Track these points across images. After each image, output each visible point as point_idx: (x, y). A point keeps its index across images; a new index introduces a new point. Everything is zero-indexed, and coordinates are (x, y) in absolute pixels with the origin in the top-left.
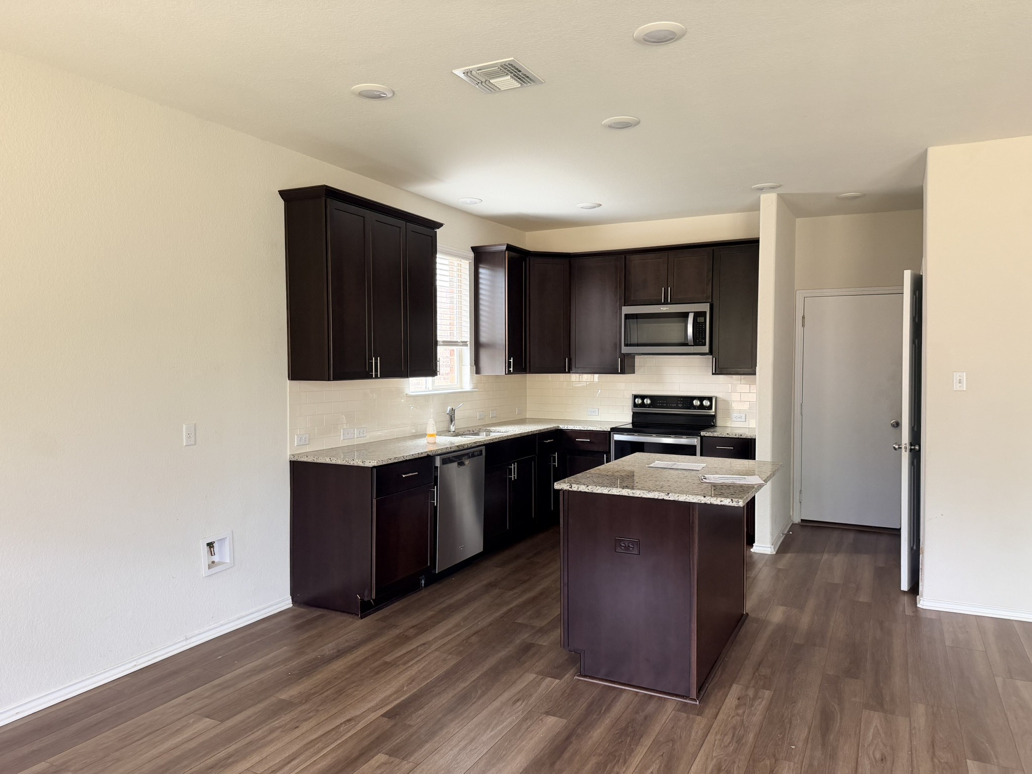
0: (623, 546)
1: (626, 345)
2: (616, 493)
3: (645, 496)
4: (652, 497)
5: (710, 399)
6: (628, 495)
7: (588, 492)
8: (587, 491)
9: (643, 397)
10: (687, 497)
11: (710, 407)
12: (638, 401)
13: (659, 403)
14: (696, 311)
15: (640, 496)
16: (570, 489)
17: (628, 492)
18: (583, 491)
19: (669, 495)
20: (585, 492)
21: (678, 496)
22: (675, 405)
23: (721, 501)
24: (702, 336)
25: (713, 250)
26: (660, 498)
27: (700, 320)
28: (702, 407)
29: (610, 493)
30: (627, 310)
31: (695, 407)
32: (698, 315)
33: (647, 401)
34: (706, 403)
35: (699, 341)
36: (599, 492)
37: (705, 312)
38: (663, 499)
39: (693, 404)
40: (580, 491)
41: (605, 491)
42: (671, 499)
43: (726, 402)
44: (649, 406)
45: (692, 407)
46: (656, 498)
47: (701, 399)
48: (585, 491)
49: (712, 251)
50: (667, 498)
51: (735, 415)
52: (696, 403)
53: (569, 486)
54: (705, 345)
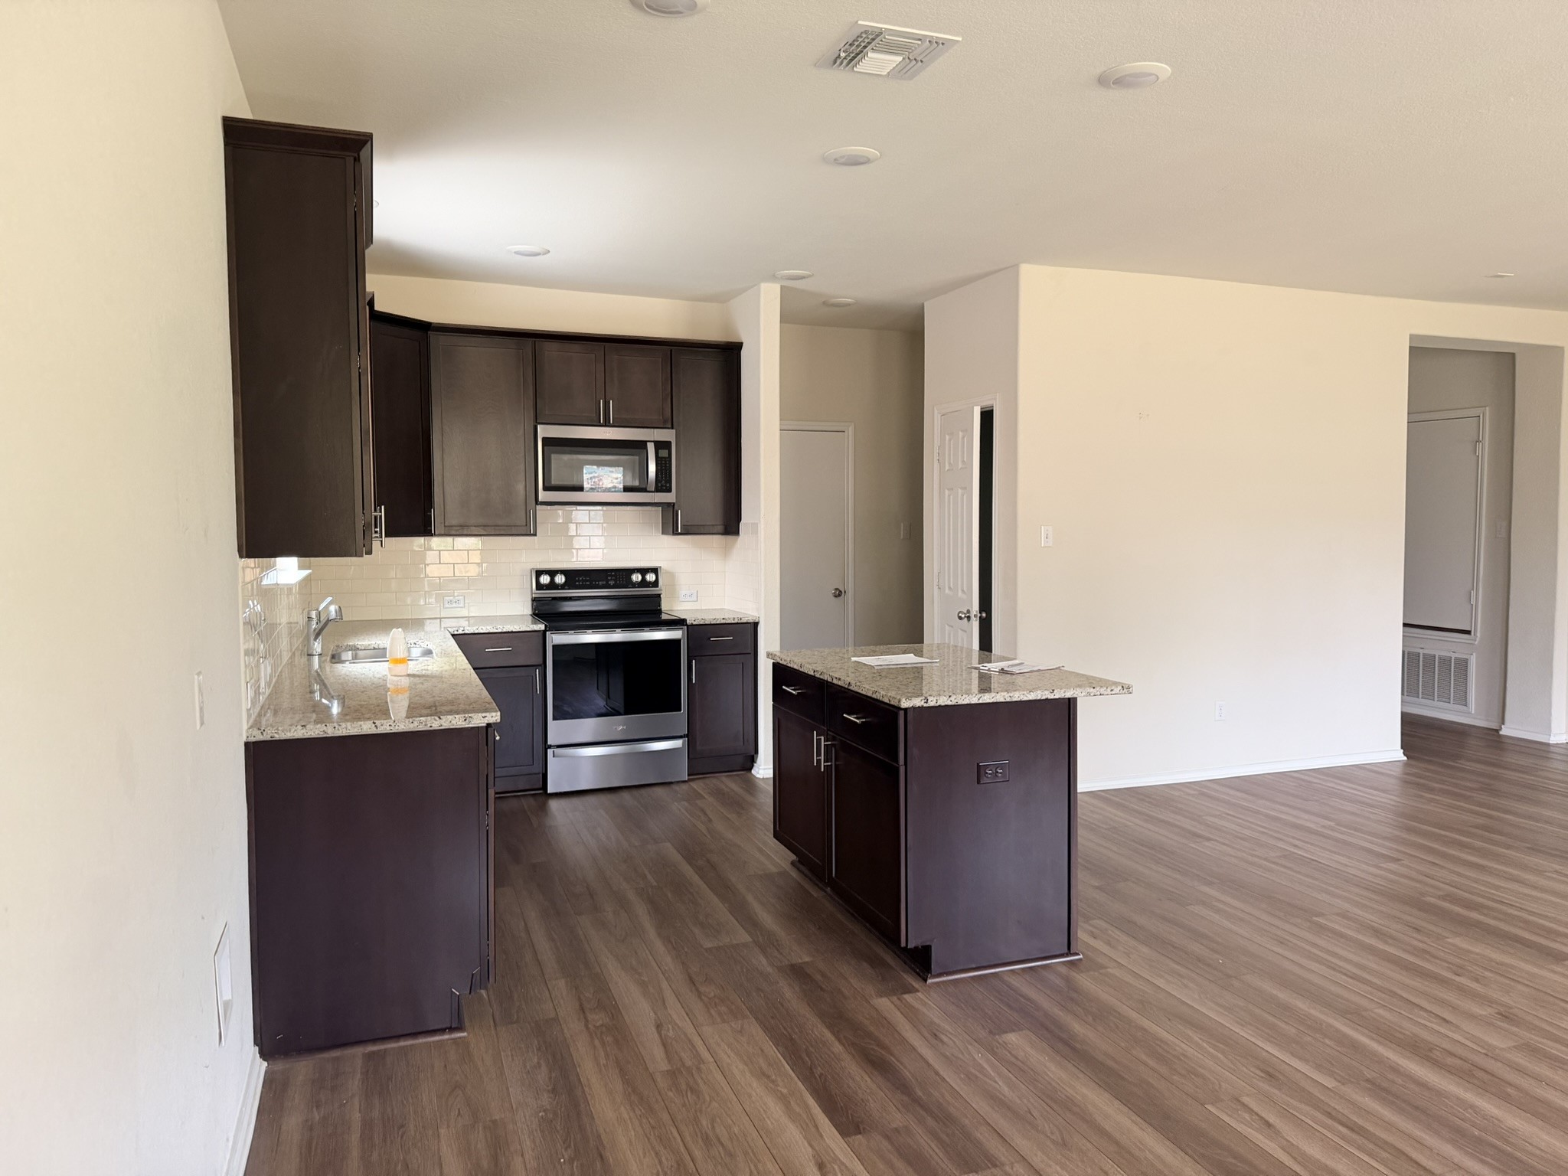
0: (990, 774)
1: (545, 489)
2: (988, 701)
3: (1025, 699)
4: (1034, 698)
5: (655, 571)
6: (1004, 700)
7: (951, 706)
8: (949, 703)
9: (552, 573)
10: (1075, 691)
11: (656, 584)
12: (545, 579)
13: (579, 581)
14: (656, 440)
15: (1019, 699)
16: (925, 705)
17: (1004, 696)
18: (943, 704)
19: (1055, 691)
20: (946, 706)
21: (1065, 692)
22: (605, 583)
23: (1112, 690)
24: (666, 477)
25: (671, 351)
26: (1044, 698)
27: (664, 453)
28: (644, 583)
29: (980, 702)
30: (543, 431)
31: (634, 585)
32: (661, 445)
33: (560, 579)
34: (651, 577)
35: (662, 486)
36: (966, 703)
37: (669, 443)
38: (1047, 699)
39: (630, 579)
40: (940, 706)
41: (974, 699)
42: (1057, 697)
43: (671, 575)
44: (563, 587)
45: (632, 584)
46: (1039, 698)
47: (644, 571)
48: (946, 704)
49: (669, 353)
50: (1051, 696)
51: (683, 592)
52: (636, 578)
53: (923, 701)
54: (669, 490)
